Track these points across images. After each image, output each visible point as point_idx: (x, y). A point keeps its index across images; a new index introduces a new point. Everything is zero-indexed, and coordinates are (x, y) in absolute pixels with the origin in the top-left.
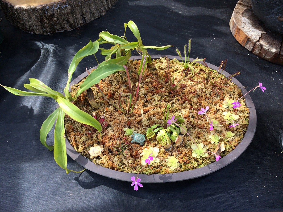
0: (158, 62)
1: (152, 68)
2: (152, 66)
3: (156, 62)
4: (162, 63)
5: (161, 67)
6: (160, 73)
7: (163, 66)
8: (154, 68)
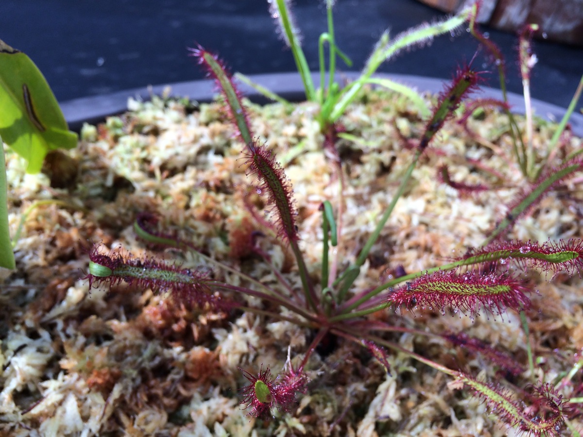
0: (119, 132)
1: (90, 186)
2: (85, 171)
3: (110, 135)
4: (156, 132)
5: (156, 161)
6: (170, 200)
7: (170, 152)
8: (110, 182)
